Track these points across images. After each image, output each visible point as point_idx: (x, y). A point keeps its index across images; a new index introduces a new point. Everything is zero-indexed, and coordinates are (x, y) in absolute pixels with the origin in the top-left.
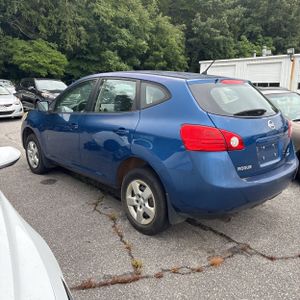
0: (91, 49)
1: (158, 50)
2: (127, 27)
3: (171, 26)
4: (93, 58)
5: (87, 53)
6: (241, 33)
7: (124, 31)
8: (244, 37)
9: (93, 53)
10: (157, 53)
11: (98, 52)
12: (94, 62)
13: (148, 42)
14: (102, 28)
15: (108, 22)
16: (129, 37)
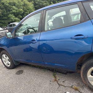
0: (4, 15)
1: (26, 11)
2: (14, 5)
3: (29, 3)
4: (5, 18)
5: (3, 17)
6: (50, 1)
7: (14, 7)
8: (52, 3)
9: (5, 16)
10: (27, 12)
11: (7, 15)
12: (6, 19)
13: (23, 9)
14: (6, 7)
15: (7, 5)
16: (16, 8)
